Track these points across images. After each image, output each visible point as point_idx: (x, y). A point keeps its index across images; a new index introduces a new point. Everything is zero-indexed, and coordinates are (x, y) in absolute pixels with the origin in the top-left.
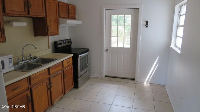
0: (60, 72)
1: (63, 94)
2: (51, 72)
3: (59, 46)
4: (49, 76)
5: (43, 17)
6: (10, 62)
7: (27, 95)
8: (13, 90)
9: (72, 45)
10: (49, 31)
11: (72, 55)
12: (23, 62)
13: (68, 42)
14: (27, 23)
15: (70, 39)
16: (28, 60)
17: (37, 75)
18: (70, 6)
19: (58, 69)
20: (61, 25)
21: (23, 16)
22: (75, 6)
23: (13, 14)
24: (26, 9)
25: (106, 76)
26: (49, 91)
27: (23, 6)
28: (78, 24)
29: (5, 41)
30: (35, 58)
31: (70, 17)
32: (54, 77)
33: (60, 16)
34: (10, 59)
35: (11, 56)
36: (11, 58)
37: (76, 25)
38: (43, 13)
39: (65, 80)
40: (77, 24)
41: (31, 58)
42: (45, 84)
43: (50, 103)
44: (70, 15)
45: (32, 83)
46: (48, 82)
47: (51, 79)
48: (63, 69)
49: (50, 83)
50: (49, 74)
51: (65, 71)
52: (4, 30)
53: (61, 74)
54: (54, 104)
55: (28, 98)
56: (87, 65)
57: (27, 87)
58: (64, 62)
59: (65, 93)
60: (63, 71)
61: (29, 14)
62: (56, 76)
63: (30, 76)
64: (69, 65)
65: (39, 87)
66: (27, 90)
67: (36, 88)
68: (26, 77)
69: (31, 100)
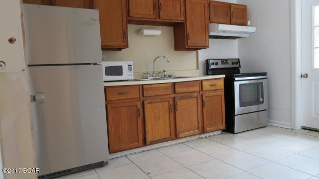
0: (195, 95)
1: (198, 129)
2: (178, 89)
3: (212, 67)
4: (174, 95)
5: (182, 22)
6: (130, 69)
7: (137, 106)
8: (119, 94)
9: (240, 68)
10: (190, 40)
11: (224, 76)
12: (153, 78)
14: (162, 30)
15: (239, 59)
16: (160, 77)
18: (232, 6)
19: (191, 89)
20: (211, 33)
21: (151, 20)
22: (246, 6)
23: (137, 18)
24: (156, 12)
25: (303, 128)
26: (172, 114)
29: (127, 46)
30: (170, 76)
31: (232, 22)
32: (182, 98)
33: (211, 21)
34: (129, 65)
35: (131, 63)
36: (131, 66)
38: (181, 16)
39: (204, 109)
42: (167, 103)
43: (173, 134)
44: (234, 20)
45: (145, 95)
46: (171, 102)
47: (177, 100)
48: (201, 93)
49: (175, 105)
50: (175, 93)
51: (206, 97)
52: (127, 34)
53: (197, 98)
54: (179, 138)
55: (138, 111)
56: (261, 100)
57: (139, 97)
58: (203, 81)
59: (205, 131)
60: (202, 95)
61: (159, 18)
62: (187, 98)
63: (143, 85)
64: (215, 90)
65: (156, 104)
66: (138, 101)
67: (151, 103)
68: (137, 85)
69: (142, 115)
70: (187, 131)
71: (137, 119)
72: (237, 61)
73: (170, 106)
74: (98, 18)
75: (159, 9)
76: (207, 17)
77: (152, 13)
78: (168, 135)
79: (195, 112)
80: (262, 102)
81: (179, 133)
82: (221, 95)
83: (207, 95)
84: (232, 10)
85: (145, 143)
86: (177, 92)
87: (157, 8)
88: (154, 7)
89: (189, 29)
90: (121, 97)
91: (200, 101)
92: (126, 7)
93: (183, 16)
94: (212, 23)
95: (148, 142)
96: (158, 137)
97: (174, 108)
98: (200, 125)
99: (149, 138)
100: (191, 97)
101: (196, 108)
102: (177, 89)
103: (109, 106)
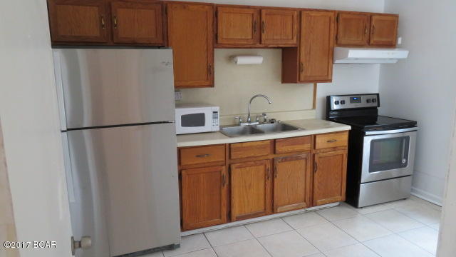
0: (304, 155)
1: (305, 201)
2: (279, 148)
3: (335, 107)
4: (274, 156)
5: (293, 46)
6: (215, 118)
7: (221, 171)
8: (198, 156)
9: (378, 108)
10: (303, 73)
11: (349, 128)
12: (247, 124)
13: (368, 101)
14: (263, 57)
15: (378, 94)
16: (257, 123)
17: (244, 145)
18: (374, 17)
19: (299, 147)
20: (337, 62)
21: (249, 46)
22: (397, 16)
23: (229, 44)
24: (257, 35)
26: (269, 183)
27: (250, 30)
28: (399, 60)
29: (212, 85)
30: (272, 121)
31: (372, 42)
32: (285, 160)
33: (339, 42)
34: (214, 112)
35: (217, 109)
36: (216, 112)
37: (395, 62)
38: (293, 38)
39: (316, 175)
40: (397, 59)
41: (265, 120)
42: (262, 167)
43: (269, 207)
44: (375, 39)
45: (233, 157)
46: (269, 166)
47: (276, 162)
48: (314, 152)
49: (274, 170)
50: (275, 153)
51: (320, 157)
52: (213, 69)
53: (306, 159)
54: (277, 213)
55: (222, 178)
56: (404, 161)
57: (224, 159)
58: (317, 137)
59: (314, 204)
60: (314, 155)
61: (260, 43)
62: (290, 160)
63: (230, 144)
64: (335, 149)
65: (248, 168)
66: (222, 165)
67: (240, 167)
68: (223, 144)
69: (227, 183)
70: (289, 204)
71: (221, 188)
72: (376, 97)
73: (266, 170)
74: (171, 60)
75: (261, 30)
76: (333, 36)
77: (250, 37)
78: (261, 209)
79: (302, 178)
80: (405, 165)
81: (278, 207)
82: (343, 155)
83: (321, 154)
84: (373, 23)
85: (229, 219)
86: (277, 152)
87: (257, 29)
88: (254, 27)
89: (303, 56)
90: (200, 161)
91: (310, 164)
92: (213, 31)
93: (295, 38)
94: (340, 45)
95: (233, 218)
96: (248, 212)
97: (272, 174)
98: (308, 196)
99: (236, 212)
100: (297, 158)
101: (303, 172)
102: (277, 149)
103: (183, 172)
